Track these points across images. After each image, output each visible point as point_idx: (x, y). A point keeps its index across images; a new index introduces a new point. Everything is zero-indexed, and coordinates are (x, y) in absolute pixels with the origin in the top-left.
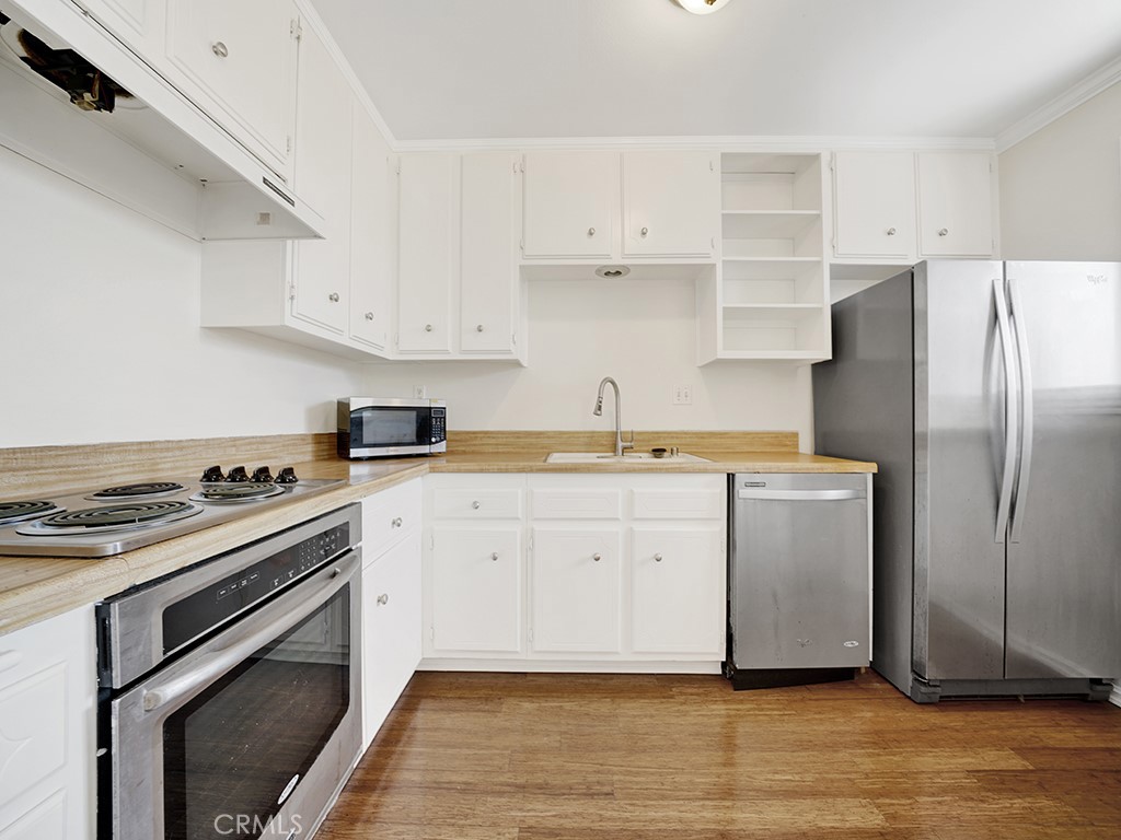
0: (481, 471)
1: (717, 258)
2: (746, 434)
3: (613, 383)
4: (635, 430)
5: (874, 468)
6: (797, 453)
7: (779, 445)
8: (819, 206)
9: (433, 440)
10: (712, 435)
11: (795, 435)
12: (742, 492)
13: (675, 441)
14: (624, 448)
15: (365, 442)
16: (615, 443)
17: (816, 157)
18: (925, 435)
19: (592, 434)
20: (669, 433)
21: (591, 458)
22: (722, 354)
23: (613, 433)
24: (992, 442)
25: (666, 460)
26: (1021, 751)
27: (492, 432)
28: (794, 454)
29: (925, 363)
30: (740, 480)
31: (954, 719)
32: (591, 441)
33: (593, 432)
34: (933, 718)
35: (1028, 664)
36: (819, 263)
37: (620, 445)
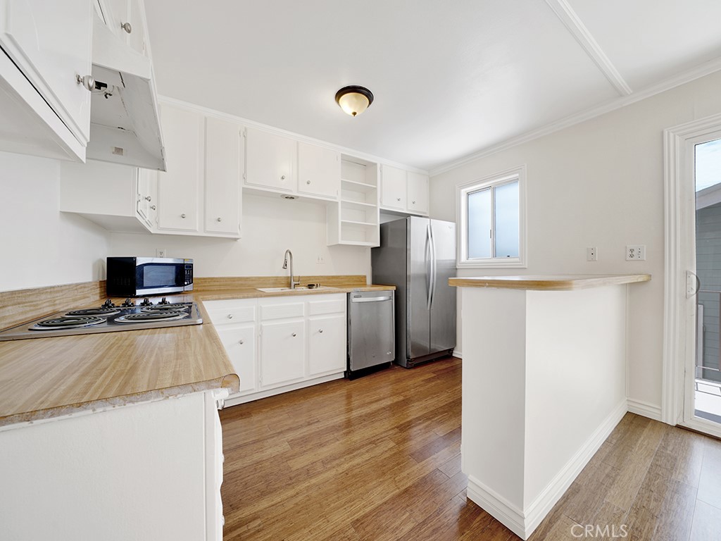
0: (233, 298)
1: (339, 199)
2: (347, 276)
3: (290, 253)
4: (301, 275)
5: (394, 288)
6: (366, 284)
7: (360, 281)
8: (376, 185)
9: (186, 283)
10: (333, 277)
11: (365, 277)
12: (354, 300)
13: (318, 281)
14: (295, 285)
15: (145, 285)
16: (289, 283)
17: (376, 164)
18: (410, 276)
19: (277, 278)
20: (315, 277)
21: (278, 290)
22: (341, 242)
23: (288, 277)
24: (427, 278)
25: (314, 289)
26: (434, 373)
27: (216, 278)
28: (365, 285)
29: (410, 249)
30: (352, 295)
31: (418, 370)
32: (276, 282)
33: (278, 277)
34: (413, 371)
35: (435, 349)
36: (376, 208)
37: (293, 283)
